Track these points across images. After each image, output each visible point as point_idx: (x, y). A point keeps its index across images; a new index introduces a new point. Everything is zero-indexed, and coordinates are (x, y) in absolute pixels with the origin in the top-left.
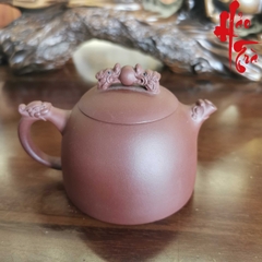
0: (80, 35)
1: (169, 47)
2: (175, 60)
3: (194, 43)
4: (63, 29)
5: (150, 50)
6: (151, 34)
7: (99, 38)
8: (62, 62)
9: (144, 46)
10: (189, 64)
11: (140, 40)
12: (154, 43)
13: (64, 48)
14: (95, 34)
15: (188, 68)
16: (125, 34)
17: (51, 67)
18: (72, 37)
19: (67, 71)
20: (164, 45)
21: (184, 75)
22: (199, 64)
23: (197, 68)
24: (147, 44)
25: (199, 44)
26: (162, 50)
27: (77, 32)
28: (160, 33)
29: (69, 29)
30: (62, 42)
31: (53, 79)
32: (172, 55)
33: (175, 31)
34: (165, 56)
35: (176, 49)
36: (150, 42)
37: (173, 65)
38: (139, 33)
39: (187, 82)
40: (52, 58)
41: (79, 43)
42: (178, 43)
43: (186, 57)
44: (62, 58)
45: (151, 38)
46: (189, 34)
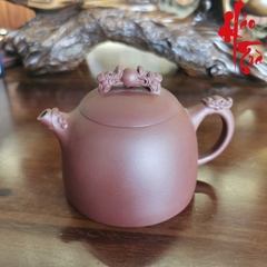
0: (94, 37)
1: (185, 49)
2: (190, 62)
3: (211, 45)
4: (78, 30)
5: (165, 51)
6: (166, 36)
7: (113, 39)
8: (76, 64)
9: (159, 48)
10: (204, 66)
11: (155, 42)
12: (169, 44)
13: (78, 49)
14: (109, 35)
15: (204, 71)
16: (140, 35)
17: (64, 68)
18: (86, 38)
19: (80, 73)
20: (179, 47)
21: (200, 78)
22: (215, 66)
23: (213, 71)
24: (162, 46)
25: (215, 45)
26: (178, 52)
27: (91, 34)
28: (175, 34)
29: (83, 31)
30: (76, 43)
32: (188, 58)
33: (191, 32)
34: (180, 58)
35: (192, 51)
36: (165, 44)
37: (189, 67)
38: (154, 35)
39: (202, 85)
40: (66, 59)
41: (93, 44)
42: (193, 45)
43: (202, 59)
44: (76, 59)
45: (166, 40)
46: (205, 36)
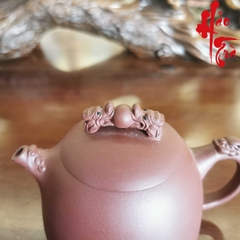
0: (45, 24)
1: (133, 34)
2: (139, 46)
3: (157, 29)
4: (27, 18)
5: (115, 36)
6: (115, 21)
7: (63, 25)
8: (29, 50)
9: (108, 33)
10: (152, 50)
11: (104, 28)
12: (118, 30)
13: (29, 36)
14: (59, 22)
15: (151, 54)
16: (89, 22)
17: (17, 55)
18: (37, 26)
19: (34, 59)
20: (128, 32)
21: (148, 60)
22: (162, 49)
23: (160, 54)
24: (112, 32)
25: (161, 30)
26: (126, 37)
27: (41, 21)
28: (123, 20)
29: (33, 18)
30: (27, 30)
31: (21, 68)
32: (137, 42)
33: (138, 17)
34: (129, 43)
35: (139, 35)
36: (113, 29)
37: (137, 50)
38: (103, 21)
39: (150, 67)
40: (18, 47)
41: (43, 30)
42: (141, 30)
43: (149, 44)
44: (28, 46)
45: (114, 25)
46: (151, 20)
